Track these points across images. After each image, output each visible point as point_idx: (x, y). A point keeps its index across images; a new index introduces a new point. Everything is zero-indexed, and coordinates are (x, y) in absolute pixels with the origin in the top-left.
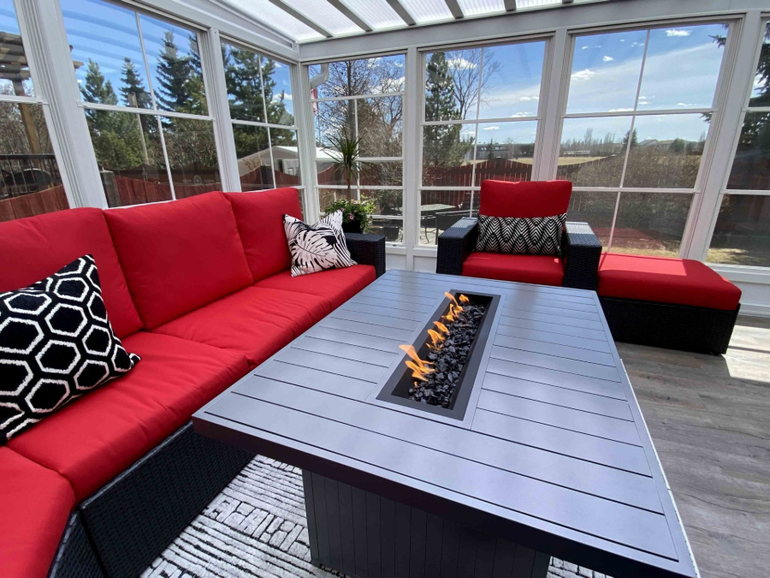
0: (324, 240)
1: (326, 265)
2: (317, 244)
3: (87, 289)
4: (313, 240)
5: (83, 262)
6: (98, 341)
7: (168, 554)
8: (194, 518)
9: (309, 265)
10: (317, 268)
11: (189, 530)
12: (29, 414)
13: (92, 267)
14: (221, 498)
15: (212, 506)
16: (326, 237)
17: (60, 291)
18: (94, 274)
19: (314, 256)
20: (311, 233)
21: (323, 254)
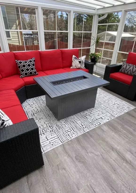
0: (78, 62)
1: (77, 67)
2: (77, 62)
3: (32, 62)
4: (76, 61)
5: (33, 58)
6: (32, 69)
7: (34, 98)
8: (39, 96)
9: (74, 67)
10: (76, 67)
11: (37, 97)
12: (24, 75)
13: (34, 59)
14: (43, 96)
15: (41, 96)
16: (79, 61)
17: (29, 61)
18: (34, 60)
19: (75, 65)
20: (76, 60)
21: (77, 65)
